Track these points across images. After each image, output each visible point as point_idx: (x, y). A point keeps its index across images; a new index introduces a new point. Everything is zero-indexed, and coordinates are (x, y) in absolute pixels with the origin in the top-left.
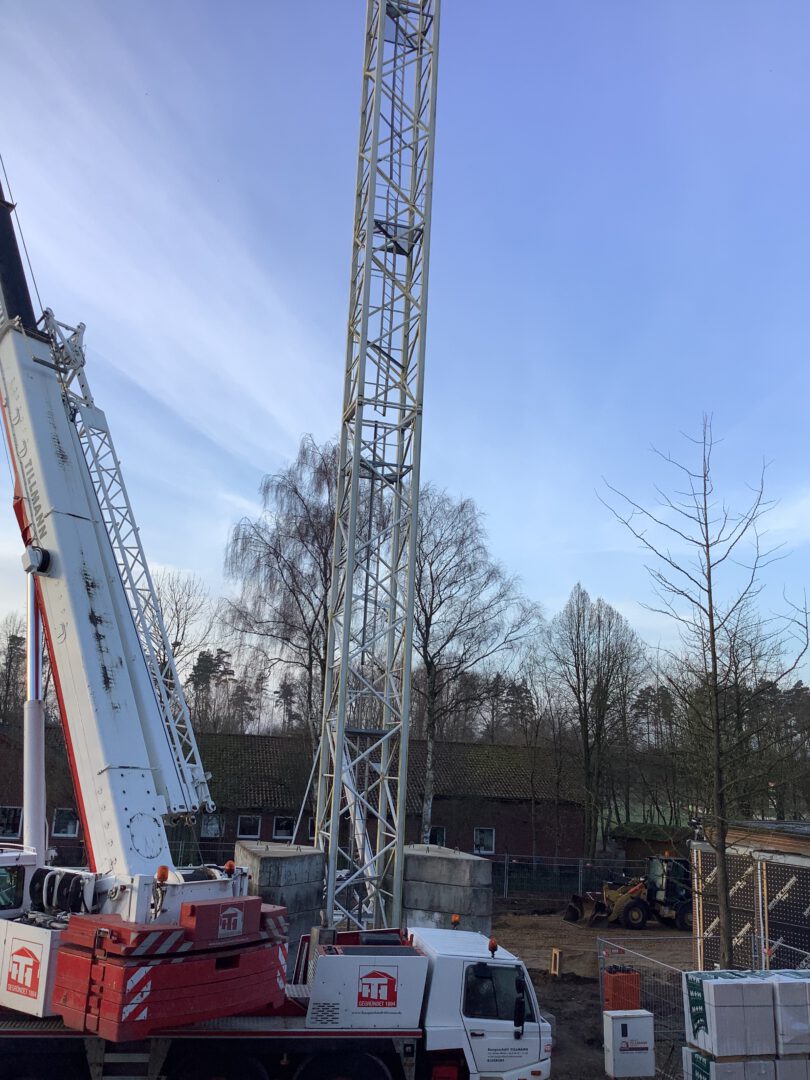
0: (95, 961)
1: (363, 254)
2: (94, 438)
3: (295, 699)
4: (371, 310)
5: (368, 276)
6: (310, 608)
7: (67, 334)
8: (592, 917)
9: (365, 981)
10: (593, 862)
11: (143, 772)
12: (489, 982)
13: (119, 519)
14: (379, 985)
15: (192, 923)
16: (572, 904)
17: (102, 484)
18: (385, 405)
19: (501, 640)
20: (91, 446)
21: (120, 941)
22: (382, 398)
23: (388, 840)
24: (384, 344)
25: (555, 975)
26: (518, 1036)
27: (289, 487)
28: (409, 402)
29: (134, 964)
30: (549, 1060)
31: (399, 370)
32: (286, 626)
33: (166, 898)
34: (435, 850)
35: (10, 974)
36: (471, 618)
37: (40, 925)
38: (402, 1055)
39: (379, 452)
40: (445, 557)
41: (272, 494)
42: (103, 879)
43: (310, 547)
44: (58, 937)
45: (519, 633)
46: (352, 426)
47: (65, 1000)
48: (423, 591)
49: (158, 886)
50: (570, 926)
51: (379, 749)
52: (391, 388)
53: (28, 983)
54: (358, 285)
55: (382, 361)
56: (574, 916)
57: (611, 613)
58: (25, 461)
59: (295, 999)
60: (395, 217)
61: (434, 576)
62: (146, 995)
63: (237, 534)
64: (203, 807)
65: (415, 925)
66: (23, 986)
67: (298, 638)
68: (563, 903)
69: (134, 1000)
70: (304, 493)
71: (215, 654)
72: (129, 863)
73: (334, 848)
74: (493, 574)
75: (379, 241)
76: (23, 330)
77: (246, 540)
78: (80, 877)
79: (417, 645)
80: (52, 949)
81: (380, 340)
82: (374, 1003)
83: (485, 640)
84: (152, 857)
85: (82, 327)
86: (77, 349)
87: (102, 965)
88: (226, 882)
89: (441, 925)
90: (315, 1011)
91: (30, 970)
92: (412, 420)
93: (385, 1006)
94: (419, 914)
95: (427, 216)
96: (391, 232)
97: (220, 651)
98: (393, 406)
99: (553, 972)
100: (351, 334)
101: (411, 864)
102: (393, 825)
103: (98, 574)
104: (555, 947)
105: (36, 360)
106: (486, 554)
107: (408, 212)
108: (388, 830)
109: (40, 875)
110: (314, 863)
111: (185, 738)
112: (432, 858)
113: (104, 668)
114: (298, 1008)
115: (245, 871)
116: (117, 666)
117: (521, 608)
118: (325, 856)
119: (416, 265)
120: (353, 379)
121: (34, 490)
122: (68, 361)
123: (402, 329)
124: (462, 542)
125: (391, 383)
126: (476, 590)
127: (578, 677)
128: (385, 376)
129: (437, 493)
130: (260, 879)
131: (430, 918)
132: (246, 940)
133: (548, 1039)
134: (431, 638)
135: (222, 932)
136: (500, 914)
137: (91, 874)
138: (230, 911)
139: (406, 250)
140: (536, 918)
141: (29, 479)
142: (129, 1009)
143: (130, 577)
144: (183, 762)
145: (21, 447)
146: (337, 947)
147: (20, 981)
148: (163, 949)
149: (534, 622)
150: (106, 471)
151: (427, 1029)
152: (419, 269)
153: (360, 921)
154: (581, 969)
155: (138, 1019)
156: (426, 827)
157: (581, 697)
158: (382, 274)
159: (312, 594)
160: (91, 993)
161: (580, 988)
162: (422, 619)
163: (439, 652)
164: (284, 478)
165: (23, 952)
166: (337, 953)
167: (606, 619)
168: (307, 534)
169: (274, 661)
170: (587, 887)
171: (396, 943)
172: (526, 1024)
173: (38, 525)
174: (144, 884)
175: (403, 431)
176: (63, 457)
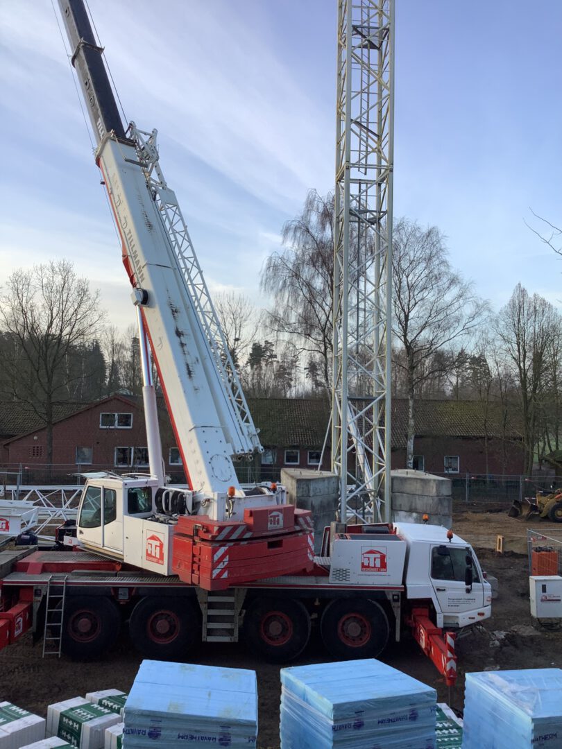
0: (194, 543)
1: (345, 52)
2: (169, 211)
3: (319, 372)
4: (353, 94)
5: (350, 69)
6: (323, 312)
7: (146, 138)
8: (528, 515)
9: (365, 555)
10: (530, 478)
11: (216, 429)
12: (449, 557)
13: (189, 266)
14: (375, 559)
15: (251, 521)
16: (514, 506)
17: (177, 243)
18: (367, 167)
19: (460, 328)
20: (168, 216)
21: (208, 531)
22: (363, 161)
23: (380, 467)
24: (363, 120)
25: (500, 552)
26: (468, 591)
27: (303, 228)
28: (384, 163)
29: (217, 545)
30: (490, 607)
31: (376, 138)
32: (308, 325)
33: (234, 505)
34: (421, 474)
35: (147, 550)
36: (438, 313)
37: (162, 522)
38: (392, 601)
39: (363, 202)
40: (417, 271)
41: (291, 234)
42: (198, 494)
43: (320, 270)
44: (173, 529)
45: (475, 322)
46: (343, 184)
47: (179, 566)
48: (402, 296)
49: (230, 499)
50: (513, 520)
51: (371, 409)
52: (370, 152)
53: (158, 556)
54: (342, 77)
55: (362, 133)
56: (515, 514)
57: (544, 303)
58: (127, 232)
59: (322, 566)
60: (368, 21)
61: (410, 285)
62: (226, 563)
63: (269, 264)
64: (256, 449)
65: (401, 521)
66: (155, 557)
67: (317, 335)
68: (508, 505)
69: (219, 567)
70: (313, 231)
71: (263, 344)
72: (212, 484)
73: (344, 473)
74: (453, 281)
75: (357, 40)
76: (116, 139)
77: (276, 268)
78: (183, 494)
79: (399, 334)
80: (169, 536)
81: (361, 117)
82: (372, 569)
83: (449, 328)
84: (226, 481)
85: (155, 132)
86: (153, 148)
87: (198, 546)
88: (272, 496)
89: (418, 521)
90: (335, 573)
91: (158, 549)
92: (386, 176)
93: (379, 571)
94: (402, 514)
95: (392, 18)
96: (365, 33)
97: (267, 342)
98: (372, 167)
99: (498, 550)
100: (339, 114)
101: (395, 481)
102: (383, 458)
103: (179, 304)
104: (499, 534)
105: (127, 160)
106: (448, 266)
107: (378, 15)
108: (380, 461)
109: (160, 492)
110: (331, 483)
111: (241, 407)
112: (410, 478)
113: (187, 365)
114: (324, 571)
115: (283, 489)
116: (195, 363)
117: (475, 304)
118: (338, 478)
119: (385, 56)
120: (342, 149)
121: (134, 250)
122: (148, 157)
123: (377, 106)
124: (430, 259)
125: (370, 149)
126: (441, 292)
127: (519, 352)
128: (365, 145)
129: (410, 224)
130: (297, 493)
131: (410, 516)
132: (287, 531)
133: (489, 593)
134: (409, 330)
135: (270, 526)
136: (463, 512)
137: (190, 492)
138: (274, 514)
139: (378, 46)
140: (488, 515)
141: (130, 243)
142: (216, 572)
143: (199, 305)
144: (242, 423)
145: (123, 221)
146: (347, 534)
147: (153, 554)
148: (234, 537)
149: (486, 314)
150: (178, 233)
151: (407, 585)
152: (387, 60)
153: (364, 518)
154: (517, 549)
155: (222, 577)
156: (410, 456)
157: (522, 365)
158: (359, 66)
159: (324, 304)
160: (193, 562)
161: (517, 561)
162: (402, 316)
163: (415, 339)
164: (299, 222)
165: (153, 538)
166: (347, 539)
167: (540, 308)
168: (317, 261)
169: (301, 350)
170: (526, 494)
171: (386, 532)
172: (473, 584)
173: (139, 273)
174: (221, 497)
175: (380, 185)
176: (150, 226)
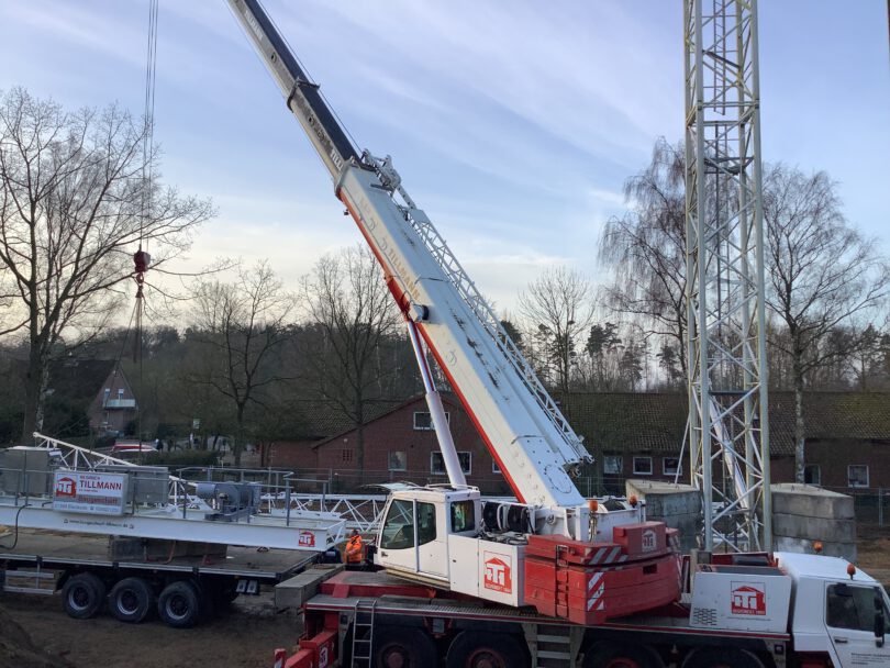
0: (558, 568)
3: (675, 359)
4: (704, 20)
6: (677, 286)
9: (736, 593)
12: (851, 600)
14: (749, 598)
15: (625, 542)
18: (724, 105)
19: (864, 298)
21: (577, 554)
22: (720, 99)
23: (757, 480)
24: (718, 49)
26: (879, 645)
27: (649, 185)
28: (747, 98)
29: (591, 570)
31: (735, 70)
32: (658, 302)
34: (813, 490)
35: (486, 576)
36: (831, 280)
38: (773, 653)
39: (721, 148)
40: (801, 228)
41: (634, 192)
42: (541, 510)
43: (672, 234)
44: (524, 551)
45: (883, 290)
46: (695, 129)
47: (536, 595)
48: (781, 261)
51: (741, 406)
52: (729, 87)
55: (718, 65)
59: (684, 605)
61: (792, 247)
62: (601, 592)
63: (607, 231)
64: (586, 460)
66: (498, 585)
67: (668, 312)
69: (594, 596)
70: (662, 188)
71: (604, 327)
72: (554, 497)
73: (708, 487)
74: (851, 238)
77: (615, 236)
78: (521, 508)
79: (779, 310)
80: (519, 559)
81: (715, 46)
82: (745, 612)
83: (847, 299)
84: (567, 492)
85: (388, 157)
86: (392, 172)
87: (564, 571)
89: (809, 551)
90: (696, 615)
91: (502, 575)
92: (750, 114)
93: (755, 614)
94: (788, 540)
97: (608, 324)
98: (732, 105)
100: (687, 46)
101: (777, 499)
102: (759, 468)
105: (372, 186)
106: (843, 220)
108: (755, 473)
110: (691, 499)
112: (796, 495)
114: (682, 612)
117: (882, 267)
118: (701, 493)
120: (693, 86)
123: (735, 31)
124: (818, 212)
125: (728, 84)
126: (835, 254)
128: (722, 79)
129: (789, 170)
131: (799, 544)
132: (658, 553)
134: (792, 304)
135: (645, 548)
138: (648, 533)
142: (591, 602)
146: (711, 566)
147: (495, 581)
148: (609, 561)
150: (439, 248)
151: (794, 634)
153: (736, 545)
155: (598, 609)
156: (800, 466)
159: (678, 275)
160: (558, 591)
162: (783, 285)
163: (801, 314)
164: (644, 177)
165: (495, 561)
166: (711, 571)
168: (668, 224)
169: (648, 333)
171: (765, 564)
172: (886, 635)
175: (742, 126)
